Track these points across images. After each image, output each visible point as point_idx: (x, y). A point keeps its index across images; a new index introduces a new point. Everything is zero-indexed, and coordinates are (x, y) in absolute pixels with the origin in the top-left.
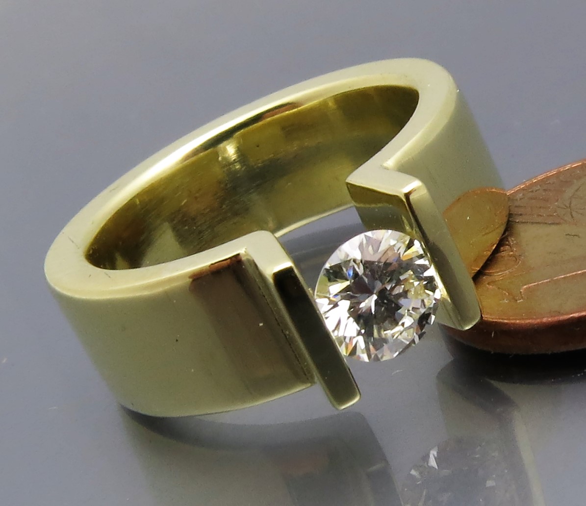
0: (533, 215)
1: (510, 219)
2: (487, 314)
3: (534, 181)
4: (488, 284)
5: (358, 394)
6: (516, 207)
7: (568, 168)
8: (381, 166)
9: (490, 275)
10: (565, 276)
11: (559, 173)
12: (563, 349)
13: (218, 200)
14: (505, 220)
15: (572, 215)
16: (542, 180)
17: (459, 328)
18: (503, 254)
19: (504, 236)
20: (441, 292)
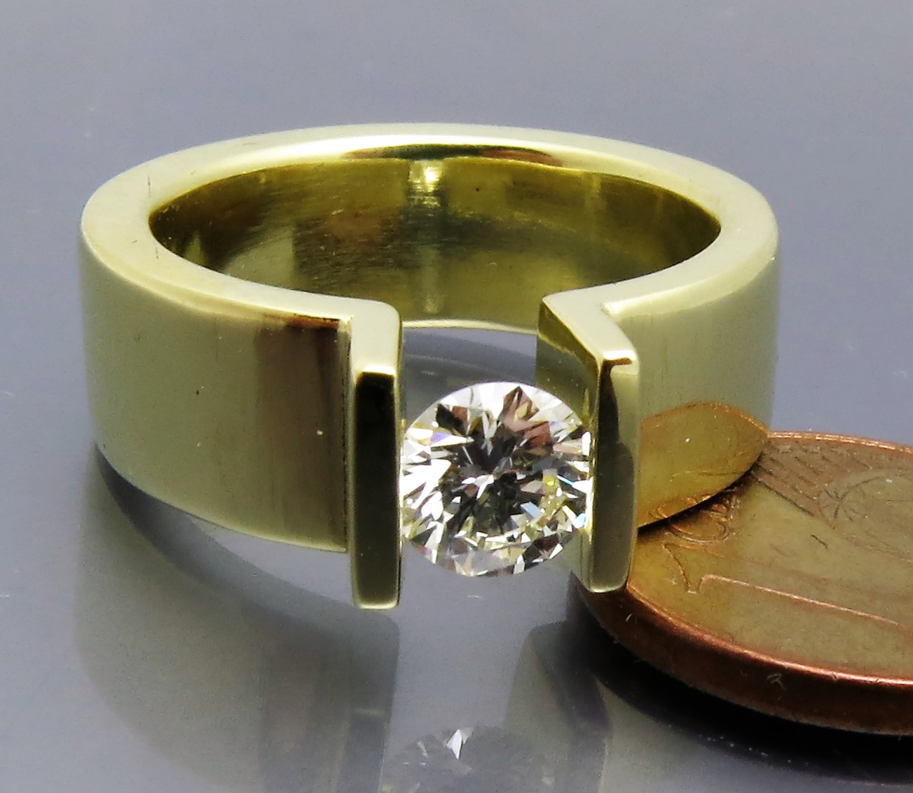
0: (785, 482)
1: (753, 472)
2: (638, 585)
3: (817, 438)
4: (666, 545)
5: (396, 598)
6: (772, 460)
7: (873, 445)
8: (601, 304)
9: (676, 533)
10: (774, 591)
11: (858, 445)
12: (710, 689)
13: (385, 233)
14: (744, 469)
15: (836, 512)
16: (828, 442)
17: (585, 584)
18: (713, 515)
19: (729, 490)
20: (585, 522)
